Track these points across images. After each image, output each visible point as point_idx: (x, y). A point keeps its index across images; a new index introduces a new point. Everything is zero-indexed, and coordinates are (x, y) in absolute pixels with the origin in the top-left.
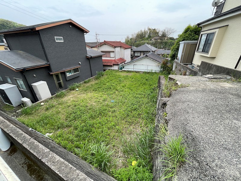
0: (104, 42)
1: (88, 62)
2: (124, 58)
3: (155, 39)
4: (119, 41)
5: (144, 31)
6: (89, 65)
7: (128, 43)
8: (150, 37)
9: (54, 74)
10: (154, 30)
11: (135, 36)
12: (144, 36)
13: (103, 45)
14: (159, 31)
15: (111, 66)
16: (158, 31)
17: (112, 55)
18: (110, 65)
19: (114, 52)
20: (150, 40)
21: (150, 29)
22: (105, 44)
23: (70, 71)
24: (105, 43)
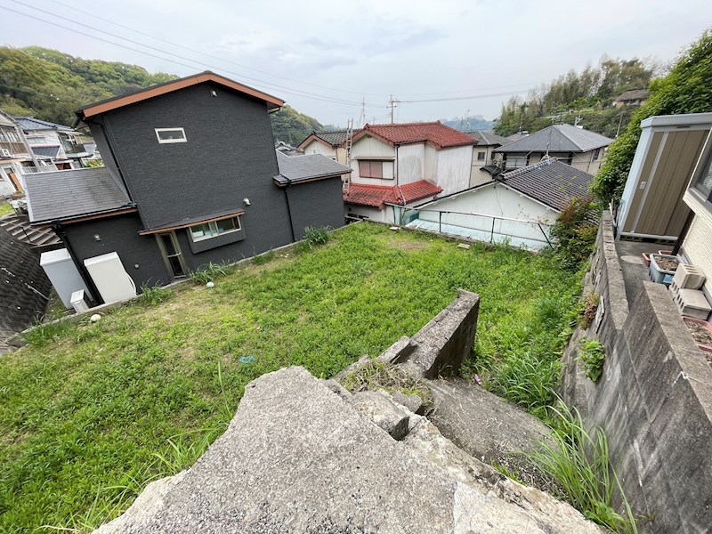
0: (365, 129)
1: (282, 197)
2: (435, 180)
3: (626, 101)
4: (435, 121)
5: (586, 72)
6: (285, 206)
7: (511, 121)
8: (606, 92)
9: (159, 233)
10: (632, 63)
11: (541, 95)
12: (581, 90)
13: (363, 138)
14: (654, 67)
15: (376, 208)
16: (647, 68)
17: (387, 170)
18: (375, 204)
19: (393, 161)
20: (605, 105)
21: (610, 64)
22: (370, 136)
23: (205, 228)
24: (368, 132)
